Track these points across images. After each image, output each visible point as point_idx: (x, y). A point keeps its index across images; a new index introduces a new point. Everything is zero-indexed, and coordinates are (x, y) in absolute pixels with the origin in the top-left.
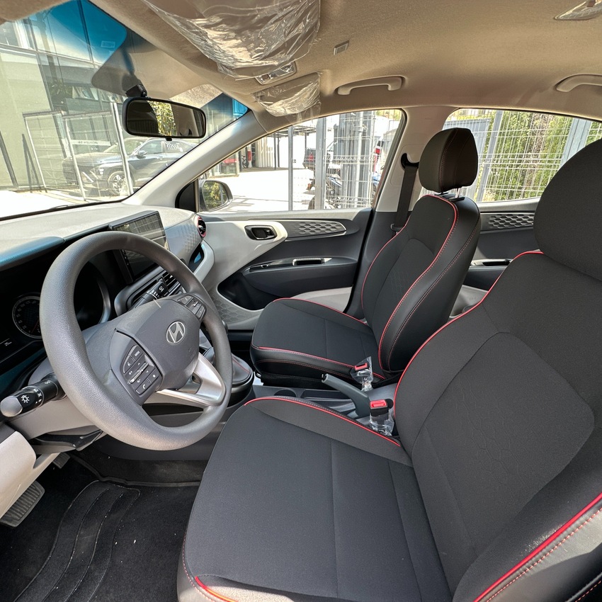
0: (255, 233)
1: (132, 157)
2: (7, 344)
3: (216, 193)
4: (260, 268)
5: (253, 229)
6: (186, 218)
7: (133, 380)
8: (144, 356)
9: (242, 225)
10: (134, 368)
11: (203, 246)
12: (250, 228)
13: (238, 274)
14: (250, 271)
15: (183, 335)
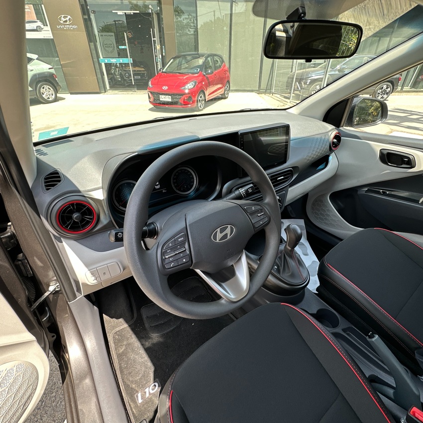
0: (388, 158)
1: (335, 71)
2: (164, 191)
3: (376, 109)
4: (378, 193)
5: (389, 154)
6: (324, 131)
7: (167, 257)
8: (185, 243)
9: (378, 147)
10: (173, 249)
11: (331, 158)
12: (385, 152)
13: (353, 191)
14: (367, 191)
15: (229, 237)
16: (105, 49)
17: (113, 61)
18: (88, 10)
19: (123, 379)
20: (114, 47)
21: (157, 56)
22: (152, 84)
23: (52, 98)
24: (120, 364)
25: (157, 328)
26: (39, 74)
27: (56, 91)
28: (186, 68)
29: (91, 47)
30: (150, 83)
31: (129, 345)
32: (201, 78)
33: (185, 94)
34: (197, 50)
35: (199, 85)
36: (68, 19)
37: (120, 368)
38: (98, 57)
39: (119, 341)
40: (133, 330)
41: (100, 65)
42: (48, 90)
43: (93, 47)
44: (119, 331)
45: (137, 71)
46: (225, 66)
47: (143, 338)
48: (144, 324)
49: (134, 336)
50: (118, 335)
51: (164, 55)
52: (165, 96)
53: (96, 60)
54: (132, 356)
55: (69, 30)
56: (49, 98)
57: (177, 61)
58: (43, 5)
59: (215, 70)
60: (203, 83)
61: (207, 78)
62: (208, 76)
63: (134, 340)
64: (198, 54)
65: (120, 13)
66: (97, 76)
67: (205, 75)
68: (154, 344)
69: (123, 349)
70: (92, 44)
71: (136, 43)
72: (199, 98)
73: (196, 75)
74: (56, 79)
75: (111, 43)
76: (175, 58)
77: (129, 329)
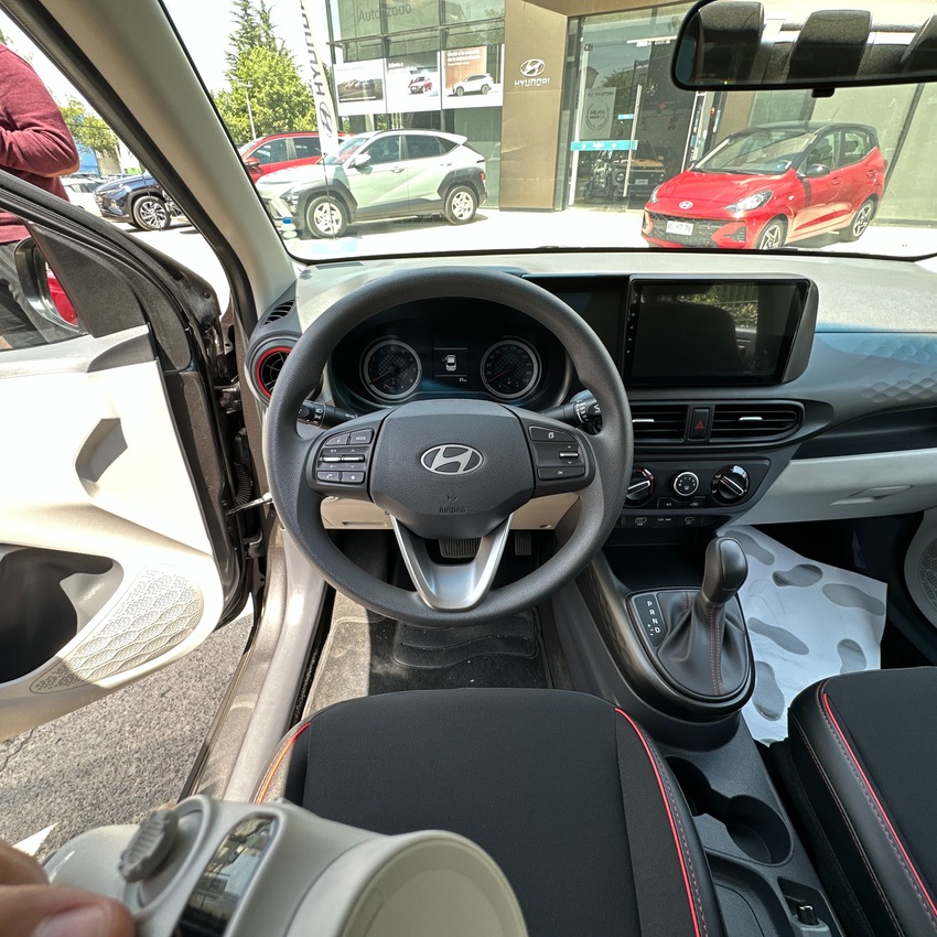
2: (461, 380)
7: (327, 459)
8: (366, 448)
15: (461, 471)
16: (588, 122)
17: (598, 146)
18: (579, 43)
19: (314, 699)
20: (608, 117)
21: (695, 134)
22: (658, 197)
23: (467, 215)
24: (324, 675)
25: (409, 652)
26: (458, 171)
27: (477, 203)
28: (759, 160)
29: (563, 118)
30: (655, 192)
31: (352, 653)
32: (787, 185)
33: (732, 220)
34: (806, 117)
35: (778, 203)
36: (537, 66)
37: (322, 678)
38: (571, 138)
39: (344, 639)
40: (372, 633)
41: (570, 154)
42: (465, 200)
43: (566, 118)
44: (350, 623)
45: (647, 168)
46: (876, 155)
47: (378, 655)
48: (393, 634)
49: (368, 644)
50: (347, 630)
51: (715, 130)
52: (679, 223)
53: (564, 145)
54: (346, 672)
55: (534, 87)
56: (461, 216)
57: (742, 142)
58: (503, 46)
59: (840, 165)
60: (791, 198)
61: (808, 186)
62: (812, 180)
63: (364, 649)
64: (806, 126)
65: (642, 43)
66: (556, 177)
67: (801, 178)
68: (388, 674)
69: (341, 655)
70: (568, 112)
71: (662, 106)
72: (767, 234)
73: (778, 177)
74: (484, 181)
75: (604, 108)
76: (735, 137)
77: (366, 630)
